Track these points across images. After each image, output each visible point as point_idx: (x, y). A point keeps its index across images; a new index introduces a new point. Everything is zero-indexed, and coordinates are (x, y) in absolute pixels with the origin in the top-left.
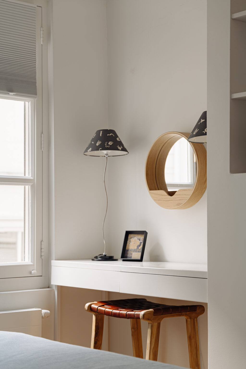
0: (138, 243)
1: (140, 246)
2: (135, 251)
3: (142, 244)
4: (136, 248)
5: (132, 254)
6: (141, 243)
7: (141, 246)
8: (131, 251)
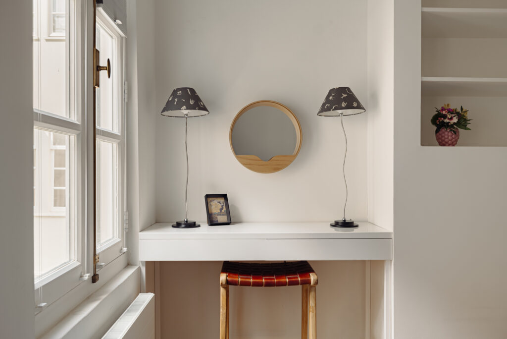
0: (220, 206)
1: (222, 209)
2: (219, 214)
3: (224, 207)
4: (219, 211)
5: (217, 218)
6: (222, 206)
7: (224, 209)
8: (215, 214)
